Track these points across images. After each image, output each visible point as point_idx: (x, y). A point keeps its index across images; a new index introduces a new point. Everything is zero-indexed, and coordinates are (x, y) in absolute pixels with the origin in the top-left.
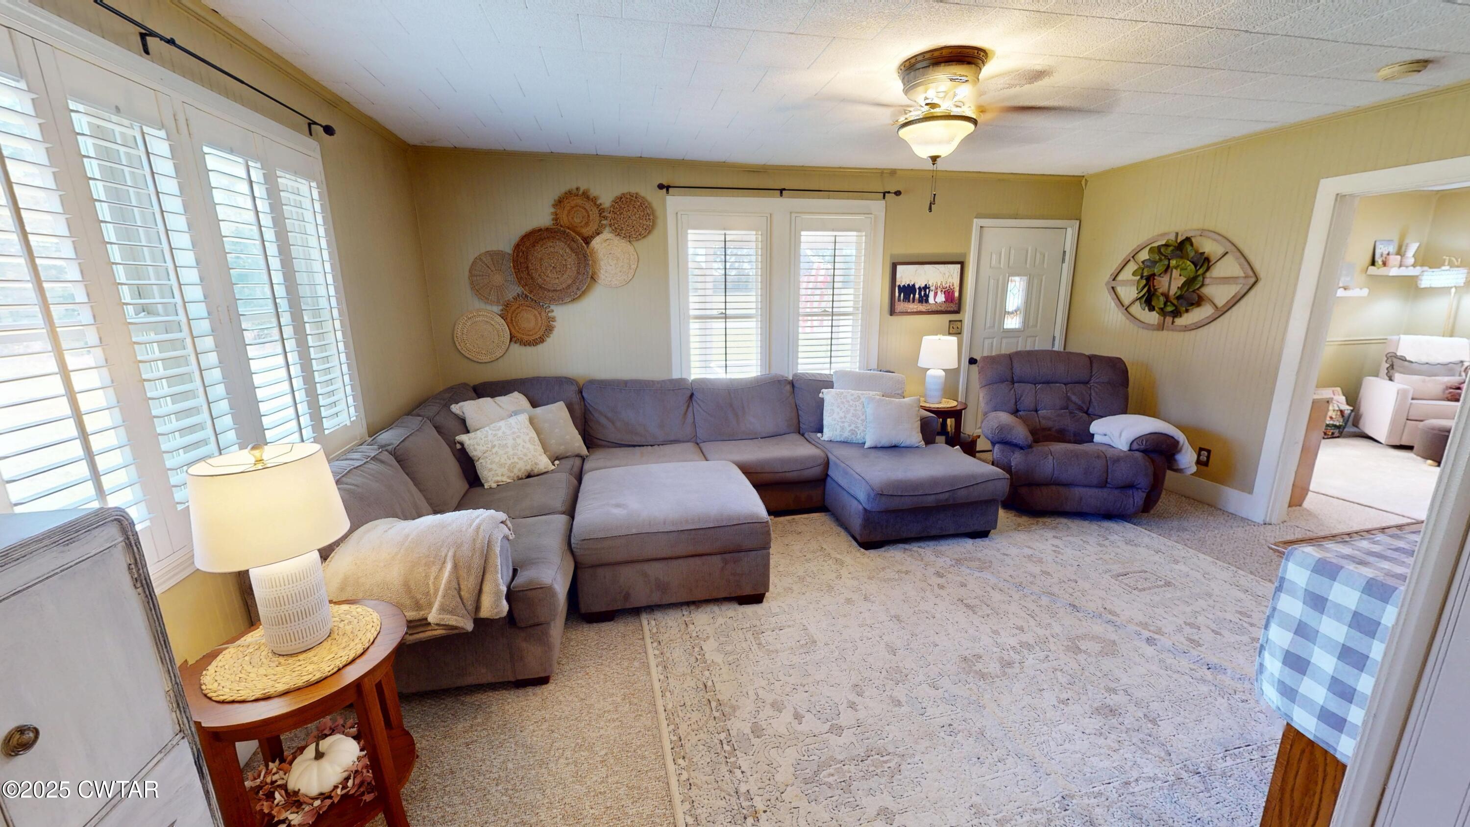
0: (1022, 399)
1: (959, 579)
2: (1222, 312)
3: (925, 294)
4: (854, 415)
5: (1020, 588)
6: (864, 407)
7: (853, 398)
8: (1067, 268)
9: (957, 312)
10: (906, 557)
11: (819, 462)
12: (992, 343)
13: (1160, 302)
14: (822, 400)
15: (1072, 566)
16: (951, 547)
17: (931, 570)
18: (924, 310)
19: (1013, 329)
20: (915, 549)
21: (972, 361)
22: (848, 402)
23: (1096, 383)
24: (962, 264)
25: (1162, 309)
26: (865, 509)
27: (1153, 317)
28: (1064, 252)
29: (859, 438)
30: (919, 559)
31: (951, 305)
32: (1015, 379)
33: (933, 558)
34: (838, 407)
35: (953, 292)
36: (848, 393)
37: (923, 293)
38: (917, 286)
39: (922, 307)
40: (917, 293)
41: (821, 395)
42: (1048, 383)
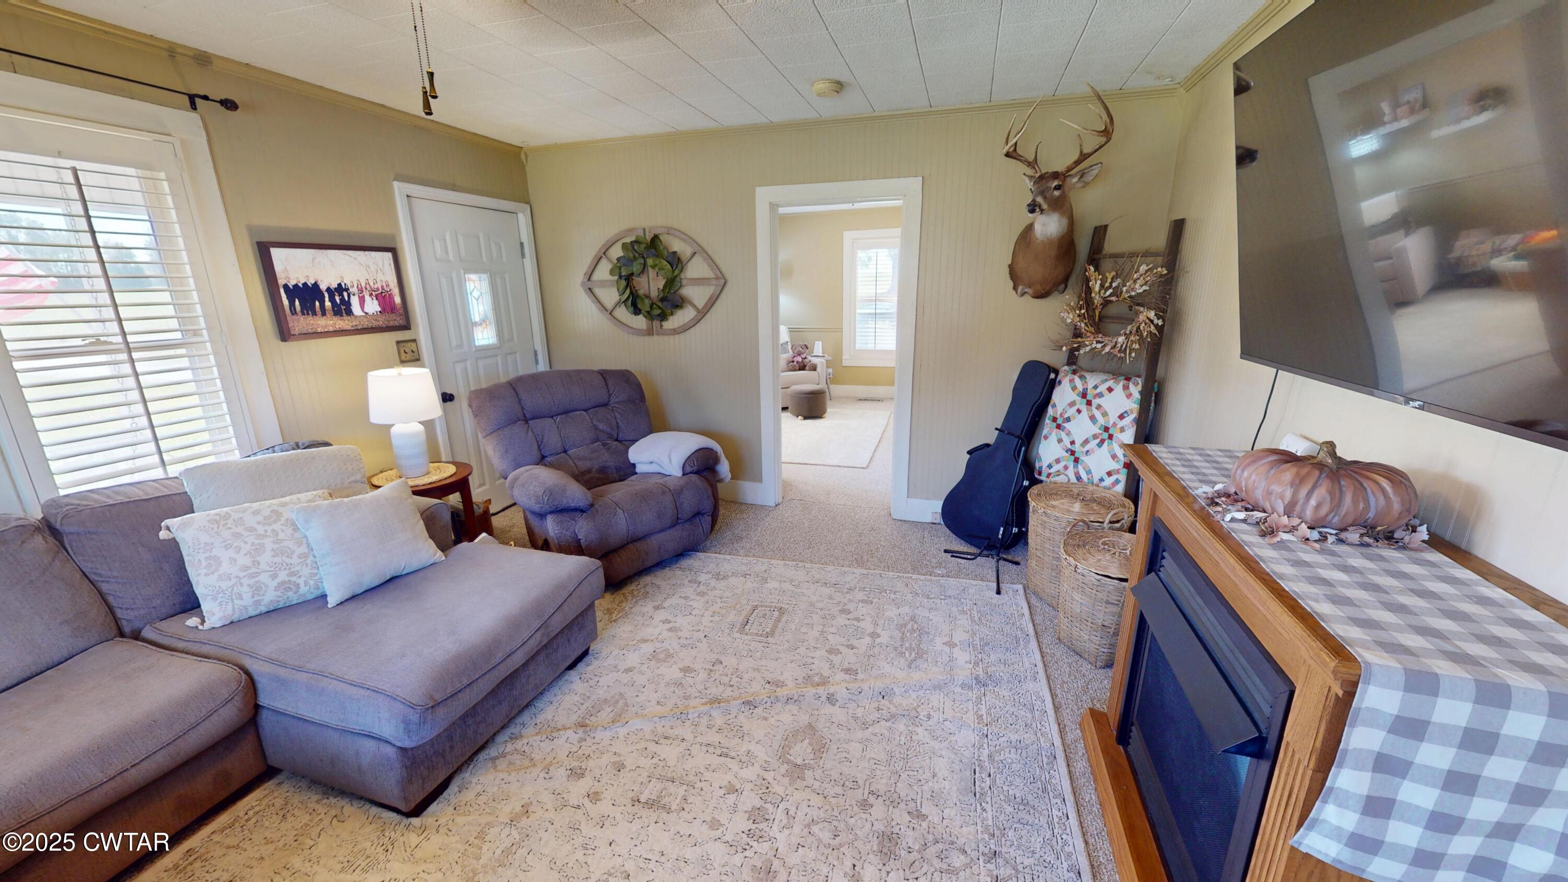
0: (545, 440)
1: (606, 759)
2: (703, 313)
3: (342, 300)
4: (275, 553)
5: (684, 716)
6: (296, 529)
7: (260, 518)
8: (529, 263)
9: (407, 327)
10: (505, 775)
11: (225, 693)
12: (466, 369)
13: (645, 305)
14: (174, 544)
15: (699, 641)
16: (556, 704)
17: (560, 773)
18: (349, 328)
19: (486, 346)
20: (510, 747)
21: (447, 398)
22: (251, 530)
23: (617, 403)
24: (393, 251)
25: (648, 312)
26: (403, 750)
27: (640, 322)
28: (522, 244)
29: (306, 591)
30: (527, 763)
31: (393, 316)
32: (527, 416)
33: (546, 746)
34: (227, 547)
35: (391, 297)
36: (245, 511)
37: (337, 299)
38: (323, 287)
39: (343, 323)
40: (327, 299)
41: (163, 535)
42: (566, 412)
